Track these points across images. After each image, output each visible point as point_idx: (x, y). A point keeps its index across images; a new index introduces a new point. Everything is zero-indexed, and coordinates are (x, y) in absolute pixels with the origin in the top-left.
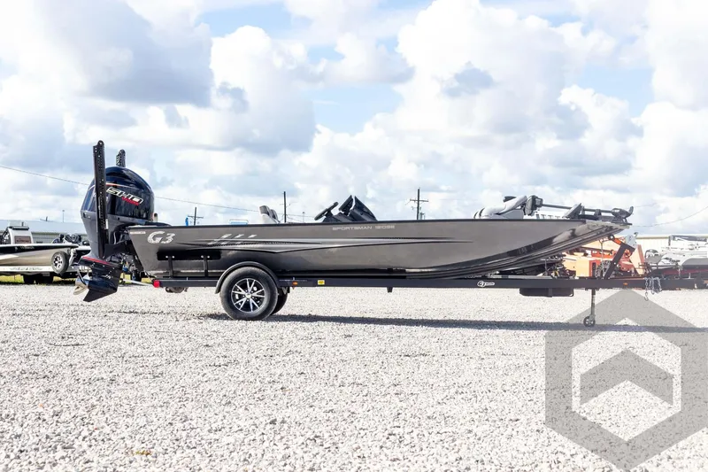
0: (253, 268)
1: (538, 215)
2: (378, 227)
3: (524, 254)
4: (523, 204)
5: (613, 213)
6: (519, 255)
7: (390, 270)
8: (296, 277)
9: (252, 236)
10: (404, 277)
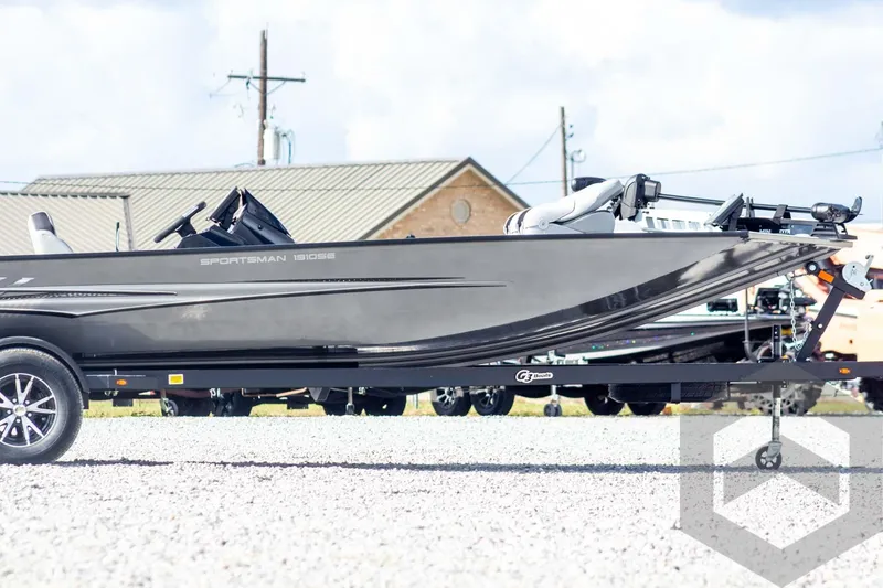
0: (29, 351)
1: (649, 220)
2: (300, 256)
3: (619, 307)
4: (618, 197)
5: (815, 214)
6: (610, 311)
7: (320, 351)
8: (119, 369)
9: (24, 280)
10: (355, 365)
